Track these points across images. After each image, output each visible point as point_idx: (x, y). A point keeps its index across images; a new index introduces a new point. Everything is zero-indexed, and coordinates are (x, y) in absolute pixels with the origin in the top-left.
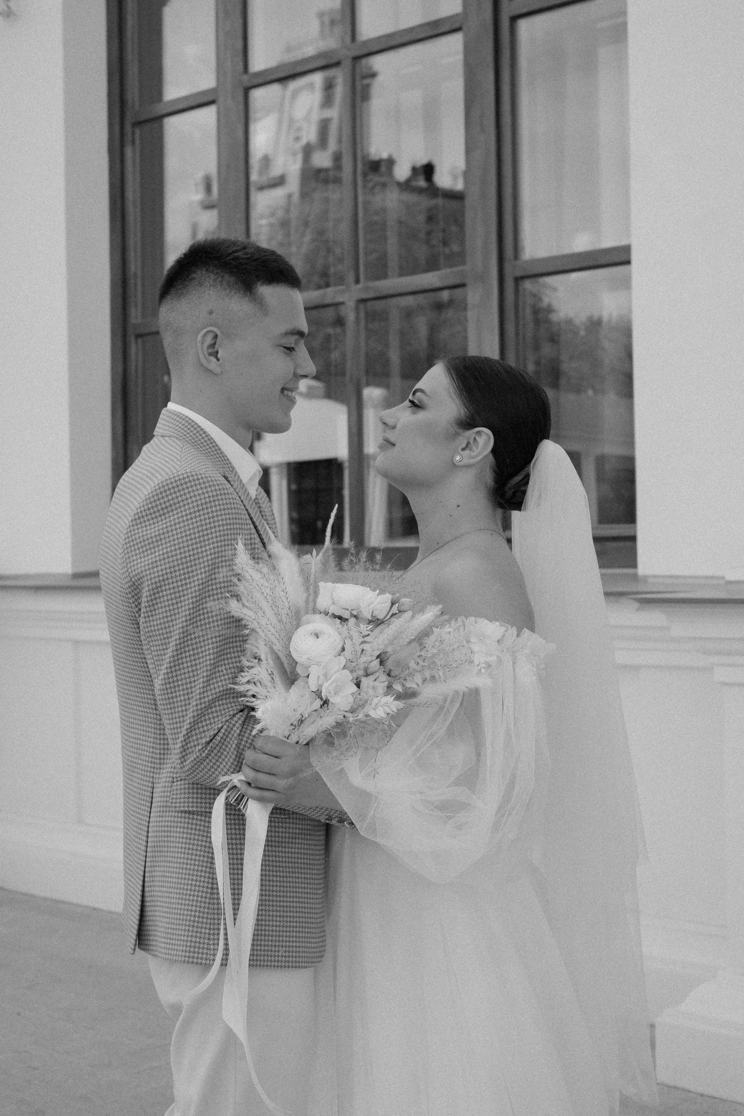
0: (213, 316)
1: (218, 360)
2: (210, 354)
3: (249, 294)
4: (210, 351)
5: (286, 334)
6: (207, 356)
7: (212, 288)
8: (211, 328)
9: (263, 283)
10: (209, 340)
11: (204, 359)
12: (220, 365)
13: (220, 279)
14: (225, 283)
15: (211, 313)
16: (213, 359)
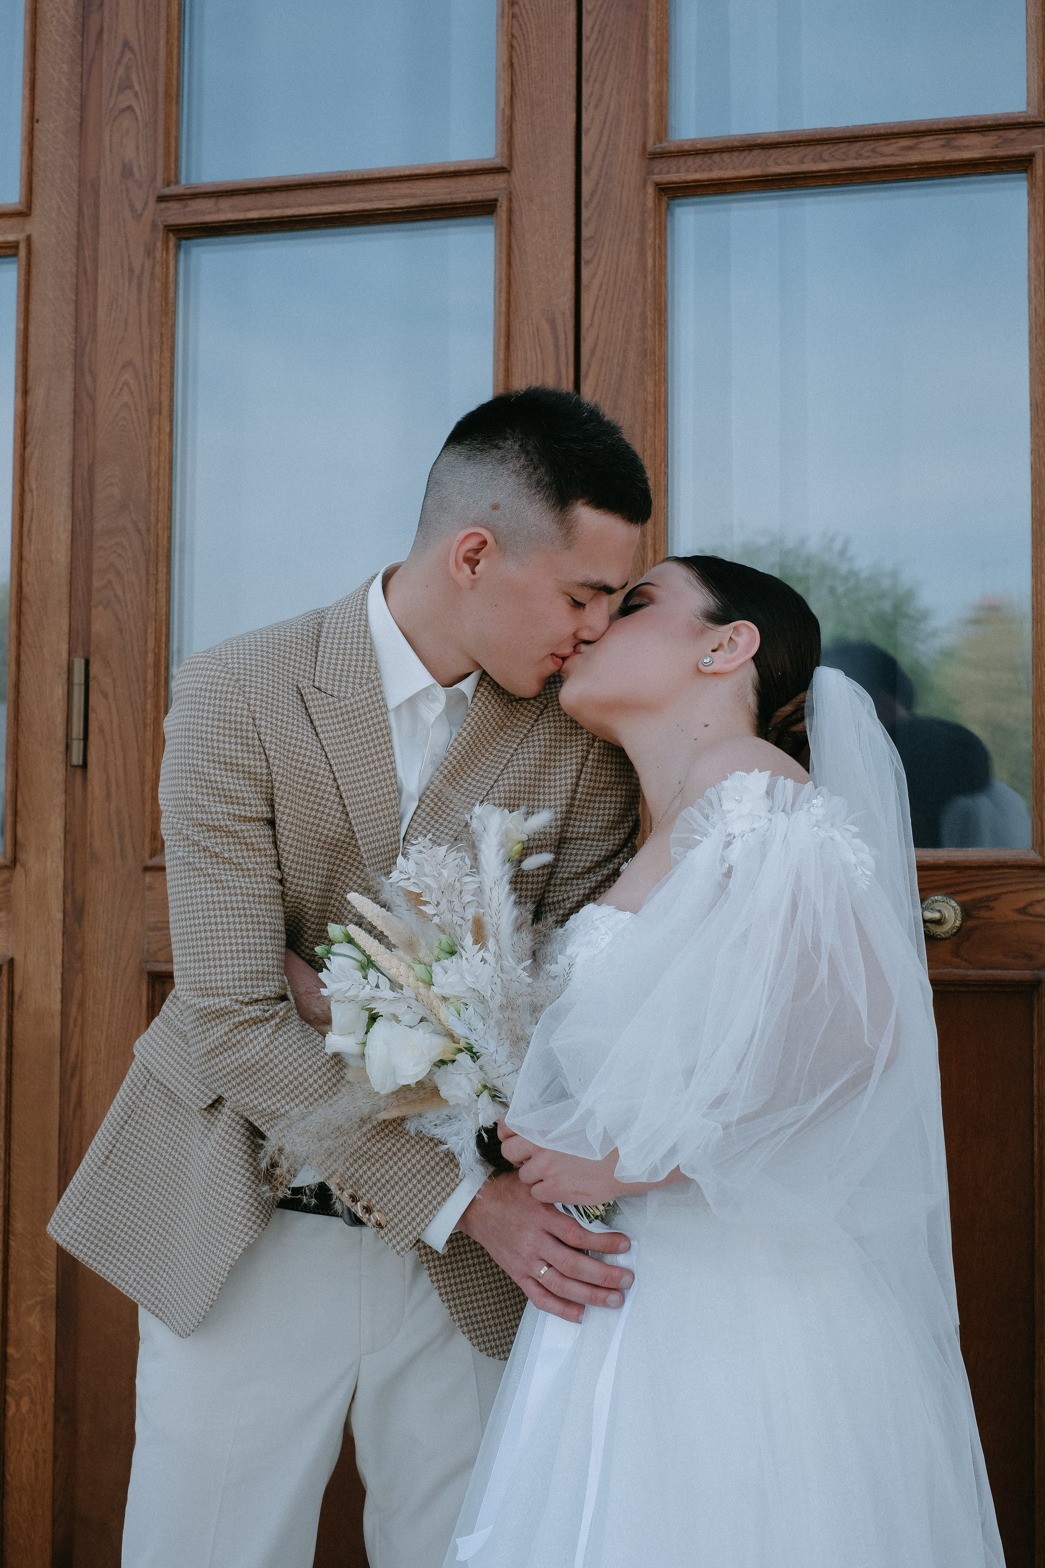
0: (497, 513)
1: (474, 573)
2: (467, 560)
3: (558, 510)
4: (470, 555)
5: (584, 585)
6: (461, 559)
7: (514, 476)
8: (483, 531)
9: (588, 503)
10: (473, 543)
11: (454, 564)
12: (473, 580)
13: (530, 469)
14: (535, 478)
15: (495, 507)
16: (466, 568)
